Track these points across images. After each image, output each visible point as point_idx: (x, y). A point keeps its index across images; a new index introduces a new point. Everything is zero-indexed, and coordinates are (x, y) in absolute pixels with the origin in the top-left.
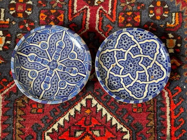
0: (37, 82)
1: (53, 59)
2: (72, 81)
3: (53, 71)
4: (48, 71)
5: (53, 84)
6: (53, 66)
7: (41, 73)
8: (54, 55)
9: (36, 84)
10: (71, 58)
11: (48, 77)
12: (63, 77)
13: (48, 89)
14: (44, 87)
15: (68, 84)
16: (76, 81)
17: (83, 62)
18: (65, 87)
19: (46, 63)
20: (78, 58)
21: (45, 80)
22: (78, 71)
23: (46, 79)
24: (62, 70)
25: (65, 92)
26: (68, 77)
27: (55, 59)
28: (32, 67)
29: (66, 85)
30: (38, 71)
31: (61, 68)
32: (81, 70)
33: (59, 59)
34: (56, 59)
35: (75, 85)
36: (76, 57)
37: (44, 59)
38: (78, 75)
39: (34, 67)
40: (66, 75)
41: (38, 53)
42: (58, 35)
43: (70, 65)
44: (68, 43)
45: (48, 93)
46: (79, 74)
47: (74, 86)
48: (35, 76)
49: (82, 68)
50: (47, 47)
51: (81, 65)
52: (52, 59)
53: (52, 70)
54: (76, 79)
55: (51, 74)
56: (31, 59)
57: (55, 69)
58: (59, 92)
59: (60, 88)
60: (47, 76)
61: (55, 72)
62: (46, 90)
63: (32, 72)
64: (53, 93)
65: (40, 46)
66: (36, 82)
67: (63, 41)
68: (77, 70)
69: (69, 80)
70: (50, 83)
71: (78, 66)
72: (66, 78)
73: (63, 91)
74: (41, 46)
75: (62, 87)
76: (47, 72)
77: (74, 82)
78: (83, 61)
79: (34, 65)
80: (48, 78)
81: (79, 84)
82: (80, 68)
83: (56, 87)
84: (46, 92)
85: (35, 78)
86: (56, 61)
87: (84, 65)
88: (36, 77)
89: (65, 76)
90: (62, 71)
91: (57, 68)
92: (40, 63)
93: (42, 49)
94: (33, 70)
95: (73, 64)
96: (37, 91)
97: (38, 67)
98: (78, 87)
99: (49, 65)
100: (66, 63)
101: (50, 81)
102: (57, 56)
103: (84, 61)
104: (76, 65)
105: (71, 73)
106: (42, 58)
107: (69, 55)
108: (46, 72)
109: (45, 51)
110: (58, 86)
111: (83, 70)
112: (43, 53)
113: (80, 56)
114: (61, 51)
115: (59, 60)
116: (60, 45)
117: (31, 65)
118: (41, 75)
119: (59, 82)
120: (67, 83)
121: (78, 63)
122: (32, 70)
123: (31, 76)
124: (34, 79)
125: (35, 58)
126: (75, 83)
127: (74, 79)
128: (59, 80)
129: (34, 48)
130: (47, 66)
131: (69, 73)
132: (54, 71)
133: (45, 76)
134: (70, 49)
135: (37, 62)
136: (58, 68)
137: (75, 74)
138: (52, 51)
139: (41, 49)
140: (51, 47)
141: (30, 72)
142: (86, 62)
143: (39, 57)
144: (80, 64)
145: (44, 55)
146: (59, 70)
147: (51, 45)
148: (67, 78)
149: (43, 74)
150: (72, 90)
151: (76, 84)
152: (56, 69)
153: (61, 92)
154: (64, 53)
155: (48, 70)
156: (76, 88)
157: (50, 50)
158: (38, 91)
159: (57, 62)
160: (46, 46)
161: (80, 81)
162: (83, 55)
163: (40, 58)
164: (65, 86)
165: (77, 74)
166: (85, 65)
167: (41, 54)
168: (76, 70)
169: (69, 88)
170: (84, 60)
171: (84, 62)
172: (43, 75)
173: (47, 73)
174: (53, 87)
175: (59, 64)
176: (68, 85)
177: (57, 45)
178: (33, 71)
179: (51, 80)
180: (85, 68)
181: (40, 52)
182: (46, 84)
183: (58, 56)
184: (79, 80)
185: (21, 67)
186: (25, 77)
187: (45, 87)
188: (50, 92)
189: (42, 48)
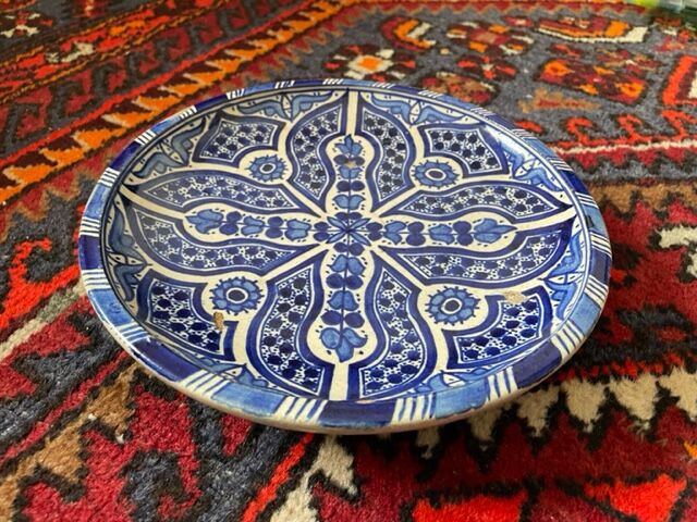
0: (486, 275)
1: (310, 240)
2: (401, 147)
3: (384, 224)
4: (393, 246)
5: (458, 206)
6: (354, 231)
7: (426, 272)
8: (286, 242)
9: (505, 273)
10: (281, 173)
11: (427, 237)
12: (397, 183)
13: (498, 218)
14: (498, 235)
15: (425, 156)
16: (393, 133)
17: (289, 126)
18: (443, 160)
19: (352, 263)
20: (275, 148)
21: (452, 245)
22: (343, 138)
23: (444, 244)
24: (359, 193)
25: (467, 153)
26: (386, 166)
27: (311, 233)
28: (408, 326)
29: (433, 159)
30: (417, 291)
31: (350, 198)
32: (333, 127)
33: (301, 216)
34: (309, 229)
35: (414, 131)
36: (271, 153)
37: (324, 277)
38: (358, 132)
39: (402, 314)
40: (382, 173)
41: (294, 318)
42: (150, 234)
43: (320, 173)
44: (194, 193)
45: (521, 208)
46: (351, 129)
47: (421, 130)
48: (460, 294)
49: (317, 123)
50: (244, 280)
51: (307, 132)
52: (316, 242)
53: (383, 230)
54: (386, 135)
55: (406, 230)
56: (354, 341)
57: (369, 219)
58: (481, 171)
59: (460, 178)
60: (429, 242)
61: (382, 216)
62: (507, 223)
63: (442, 317)
64: (502, 191)
65: (242, 314)
66: (494, 277)
67: (189, 214)
68: (336, 140)
69: (399, 160)
70: (462, 219)
71: (314, 139)
72: (397, 171)
73: (467, 161)
74: (243, 308)
75: (449, 170)
76: (399, 246)
77: (400, 138)
78: (282, 126)
79: (387, 318)
80: (432, 235)
81: (401, 113)
82: (323, 132)
83: (463, 194)
84: (519, 215)
85: (470, 290)
86: (316, 226)
87: (302, 115)
88: (461, 287)
89: (386, 178)
90: (367, 190)
91: (358, 216)
92: (361, 292)
93: (263, 300)
94: (425, 316)
95: (313, 161)
96: (544, 252)
97: (388, 294)
98: (416, 110)
99: (357, 249)
100: (315, 186)
101: (446, 223)
102: (290, 229)
103: (279, 119)
104: (310, 148)
105: (360, 161)
106: (327, 290)
107: (269, 183)
108: (403, 250)
109: (270, 284)
110: (451, 186)
111: (331, 117)
112: (286, 293)
113: (259, 139)
114: (255, 216)
115: (308, 217)
116: (211, 223)
117: (393, 332)
118: (438, 271)
119: (434, 189)
120: (420, 159)
121: (300, 142)
122: (430, 321)
123: (468, 312)
124: (479, 293)
125: (338, 327)
126: (405, 130)
127: (386, 142)
128: (420, 192)
129: (270, 341)
130: (366, 255)
131: (366, 164)
132: (384, 221)
133: (429, 249)
134: (232, 182)
135: (362, 308)
136: (359, 211)
137: (359, 144)
138: (260, 255)
139: (259, 306)
140: (239, 260)
141: (449, 327)
142: (283, 110)
143: (326, 305)
144: (300, 135)
145: (300, 283)
146: (369, 203)
147: (221, 263)
148: (394, 165)
149: (422, 261)
150: (441, 131)
151: (407, 126)
152: (366, 214)
153: (476, 165)
154: (260, 203)
155: (385, 244)
156: (424, 116)
157: (256, 262)
158: (537, 248)
159: (322, 224)
160: (239, 283)
161: (385, 114)
162: (253, 126)
163: (327, 298)
164: (437, 165)
165: (356, 139)
166: (301, 110)
167: (300, 301)
168: (337, 145)
169: (439, 146)
170: (275, 122)
171: (286, 118)
172: (428, 262)
173: (407, 246)
174: (473, 201)
175: (332, 210)
176: (427, 153)
177: (216, 236)
178: (434, 315)
179: (438, 223)
180: (314, 107)
181: (284, 308)
182: (476, 234)
183: (285, 225)
184: (382, 122)
185: (443, 373)
186: (497, 333)
187: (493, 231)
188: (507, 202)
189: (256, 302)
